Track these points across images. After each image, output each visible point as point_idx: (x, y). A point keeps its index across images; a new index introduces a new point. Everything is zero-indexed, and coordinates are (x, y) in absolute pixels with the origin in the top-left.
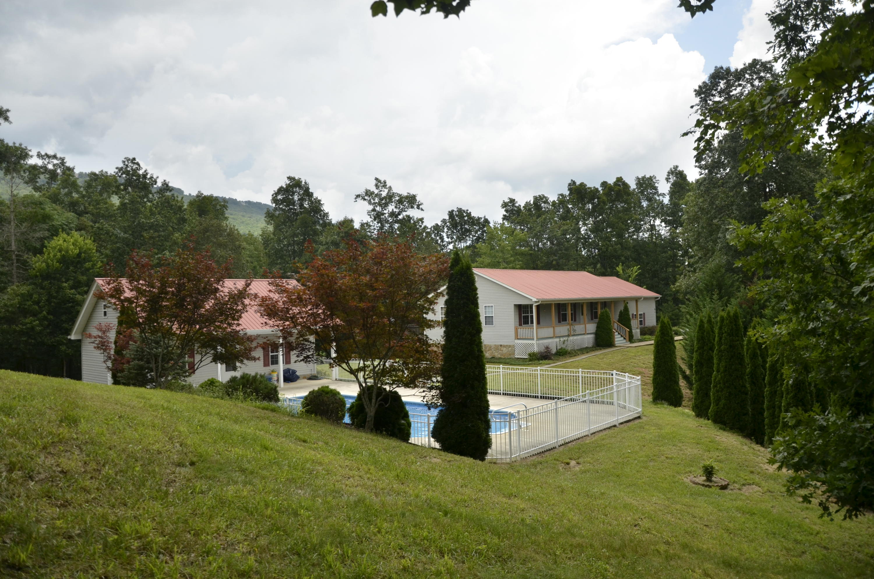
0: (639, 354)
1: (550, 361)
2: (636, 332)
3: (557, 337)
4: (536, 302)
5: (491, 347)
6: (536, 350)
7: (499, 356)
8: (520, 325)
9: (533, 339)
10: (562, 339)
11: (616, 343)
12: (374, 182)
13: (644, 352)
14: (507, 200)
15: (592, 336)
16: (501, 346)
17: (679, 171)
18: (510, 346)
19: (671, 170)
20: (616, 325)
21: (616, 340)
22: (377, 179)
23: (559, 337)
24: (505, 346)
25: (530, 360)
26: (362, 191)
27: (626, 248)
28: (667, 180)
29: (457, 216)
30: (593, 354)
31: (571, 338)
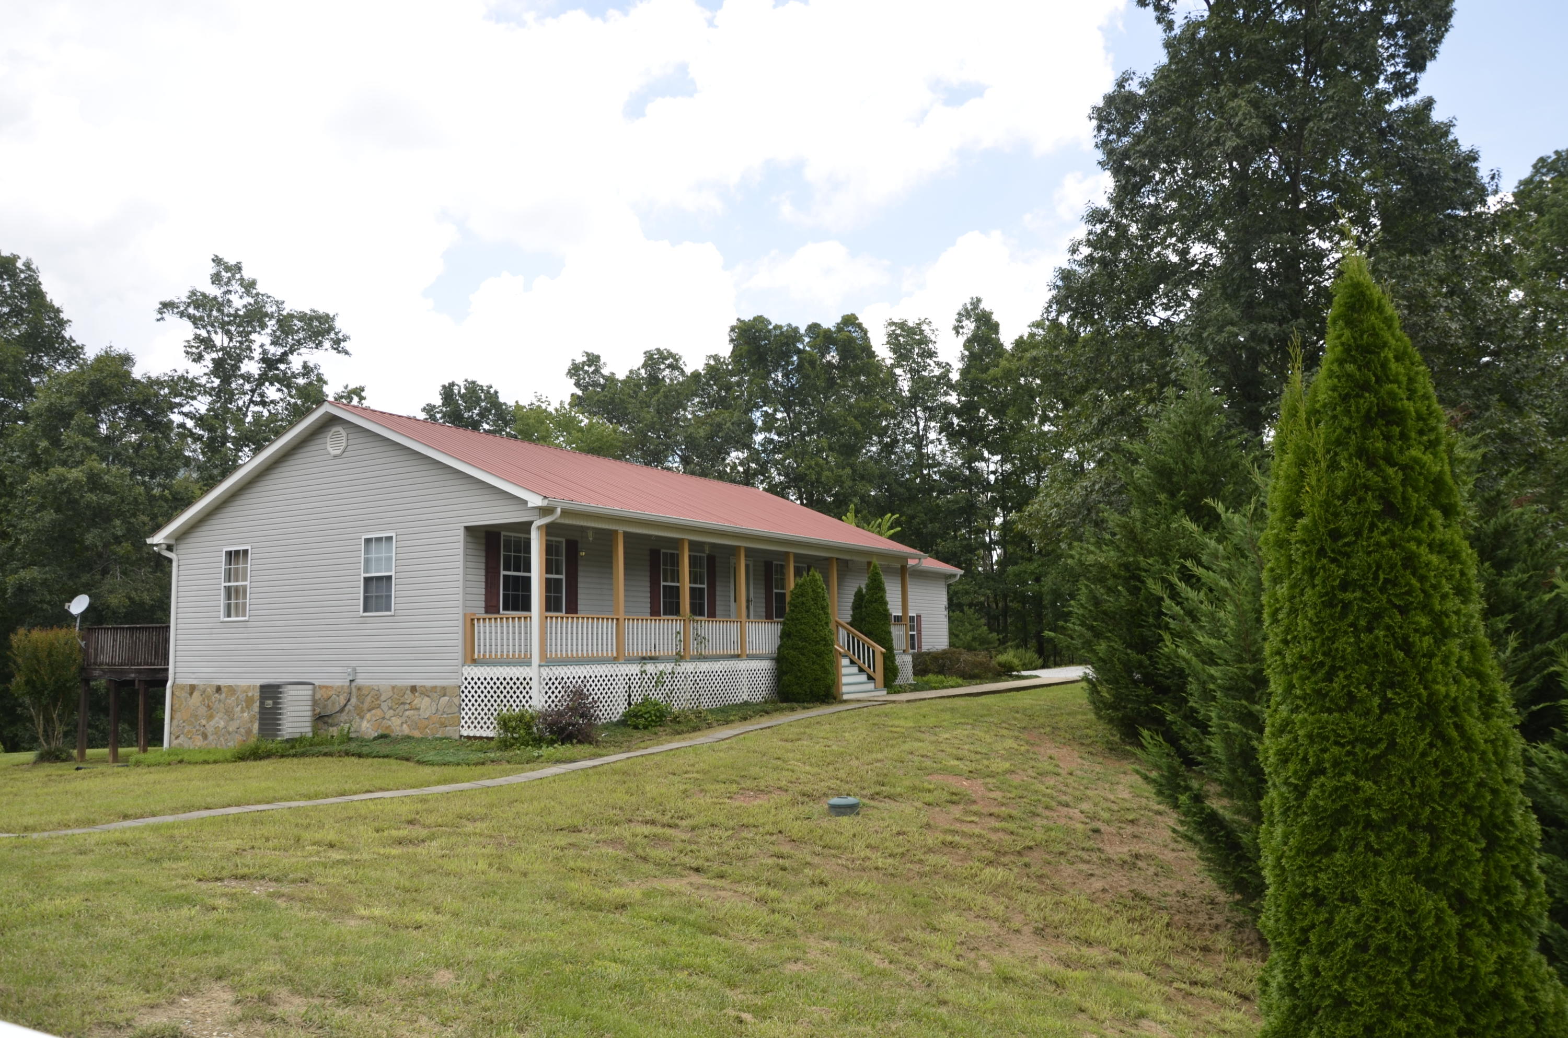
0: (932, 721)
1: (586, 749)
2: (904, 661)
3: (630, 660)
4: (544, 511)
5: (377, 694)
6: (538, 701)
7: (406, 730)
8: (491, 608)
9: (527, 662)
10: (650, 668)
11: (844, 689)
12: (211, 269)
13: (947, 716)
14: (581, 359)
15: (766, 665)
16: (413, 689)
17: (984, 312)
18: (444, 691)
19: (966, 310)
20: (842, 633)
21: (845, 680)
22: (217, 261)
23: (644, 659)
24: (427, 692)
25: (505, 745)
26: (181, 295)
27: (862, 477)
28: (957, 330)
29: (462, 396)
30: (766, 722)
31: (688, 667)
